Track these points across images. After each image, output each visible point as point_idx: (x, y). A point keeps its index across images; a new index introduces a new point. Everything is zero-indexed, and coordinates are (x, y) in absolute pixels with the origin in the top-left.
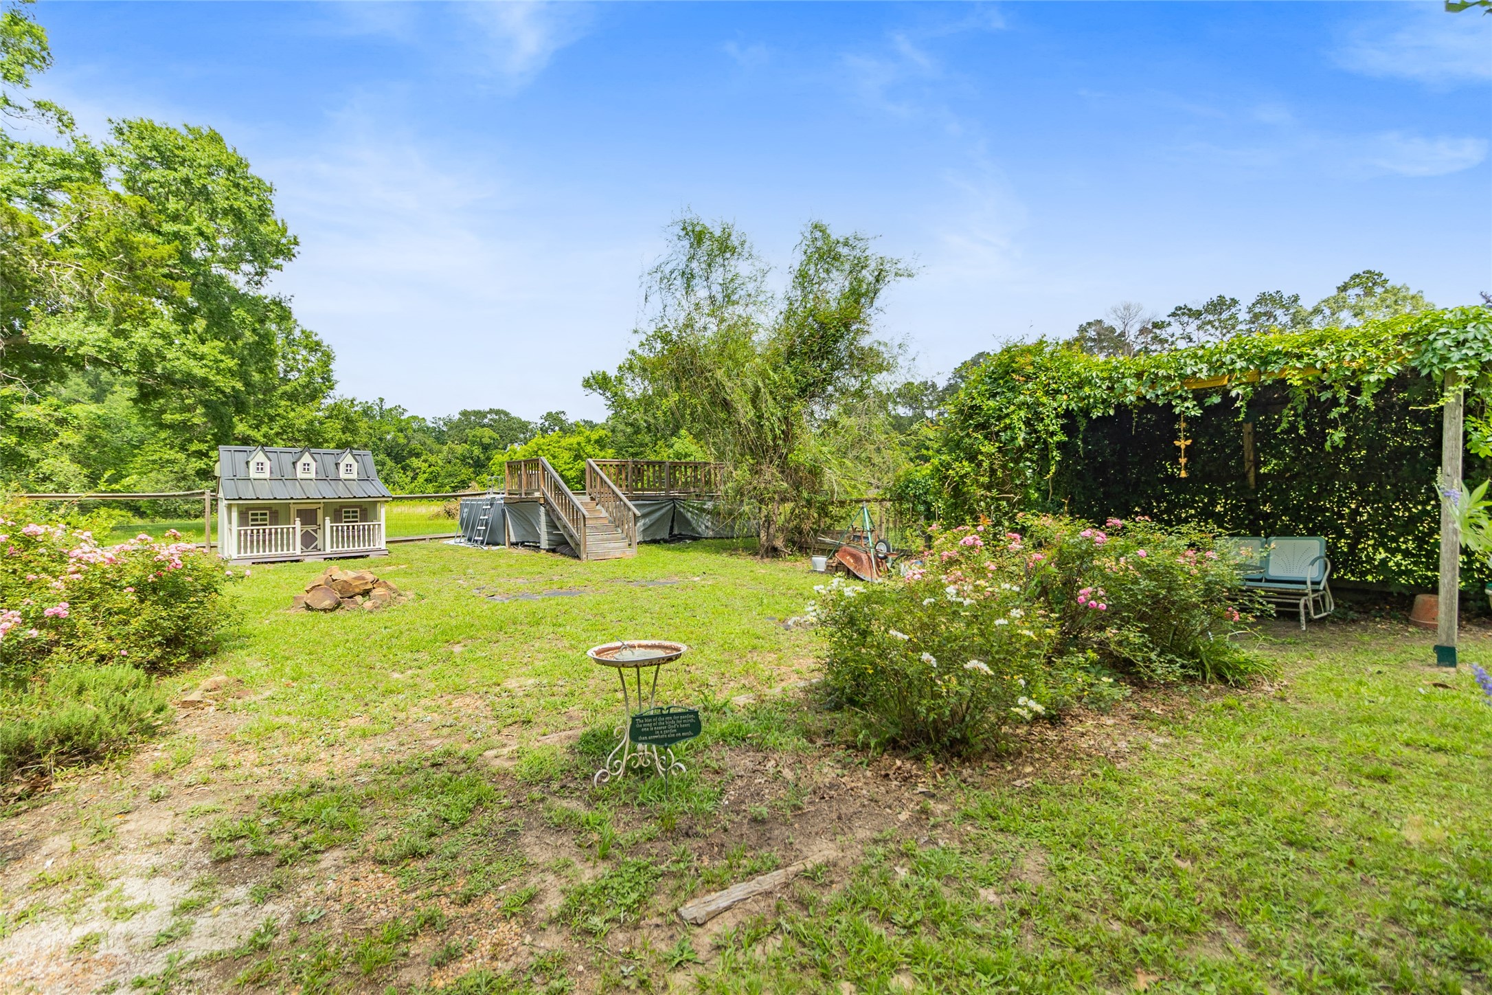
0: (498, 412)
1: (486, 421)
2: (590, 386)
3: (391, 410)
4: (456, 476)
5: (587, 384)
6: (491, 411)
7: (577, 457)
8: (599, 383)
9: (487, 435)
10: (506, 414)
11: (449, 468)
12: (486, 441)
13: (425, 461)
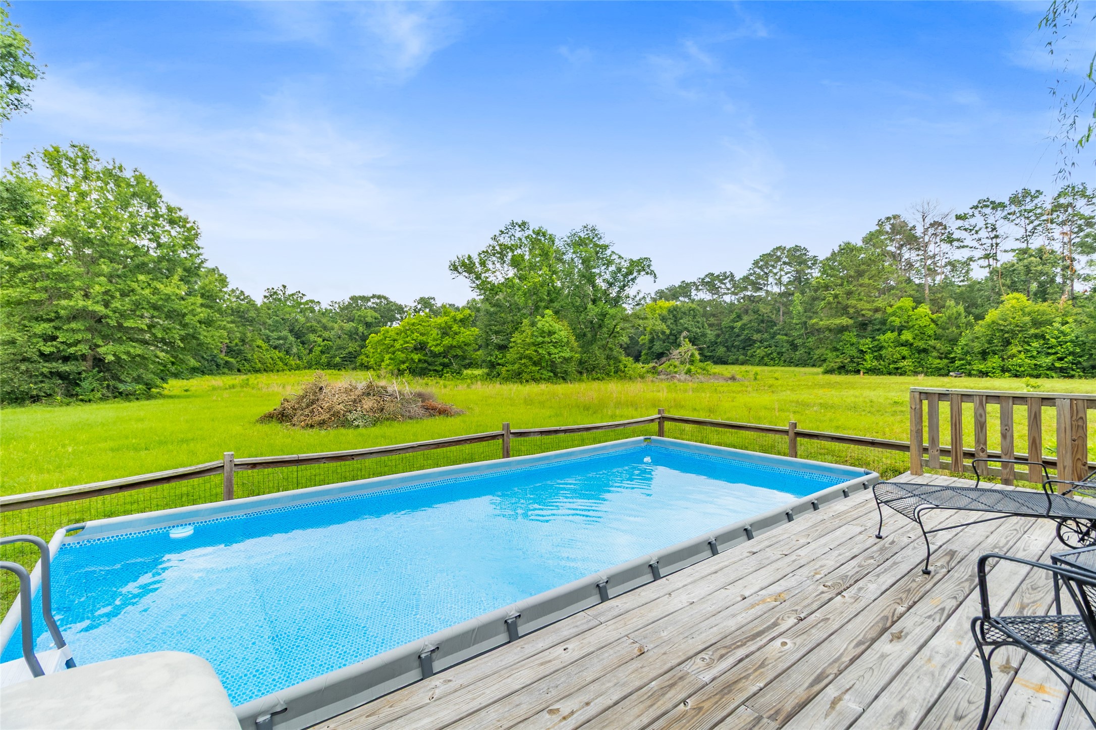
0: (379, 297)
1: (370, 304)
2: (456, 269)
3: (293, 295)
4: (344, 349)
5: (454, 268)
6: (374, 296)
7: (445, 334)
8: (465, 267)
9: (370, 315)
10: (385, 298)
11: (339, 342)
12: (369, 319)
13: (320, 336)
